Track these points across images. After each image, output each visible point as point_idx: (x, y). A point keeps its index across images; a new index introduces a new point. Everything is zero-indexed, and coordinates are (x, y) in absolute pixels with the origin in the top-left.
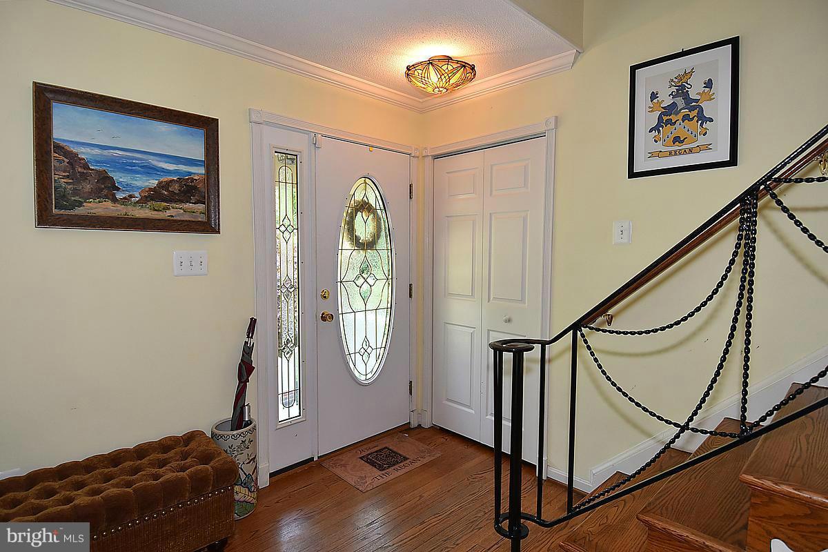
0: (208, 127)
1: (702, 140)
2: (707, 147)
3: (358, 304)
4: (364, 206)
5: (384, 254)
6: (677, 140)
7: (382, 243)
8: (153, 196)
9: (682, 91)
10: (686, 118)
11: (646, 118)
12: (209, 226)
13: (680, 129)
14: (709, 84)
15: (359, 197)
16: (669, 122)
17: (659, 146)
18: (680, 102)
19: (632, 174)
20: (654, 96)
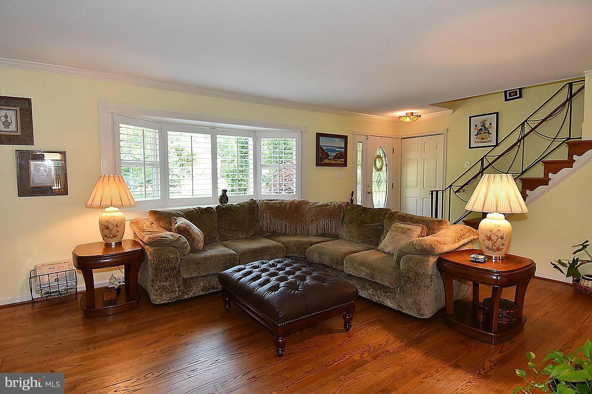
0: (345, 138)
1: (489, 139)
2: (490, 141)
3: (377, 190)
4: (379, 157)
5: (385, 173)
6: (482, 138)
7: (384, 168)
8: (335, 157)
9: (483, 125)
10: (484, 133)
11: (474, 132)
12: (345, 165)
13: (483, 136)
14: (491, 124)
15: (378, 153)
16: (480, 133)
17: (478, 140)
18: (483, 128)
19: (470, 148)
20: (476, 126)
